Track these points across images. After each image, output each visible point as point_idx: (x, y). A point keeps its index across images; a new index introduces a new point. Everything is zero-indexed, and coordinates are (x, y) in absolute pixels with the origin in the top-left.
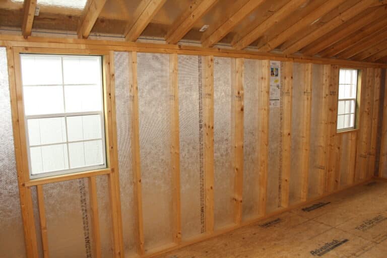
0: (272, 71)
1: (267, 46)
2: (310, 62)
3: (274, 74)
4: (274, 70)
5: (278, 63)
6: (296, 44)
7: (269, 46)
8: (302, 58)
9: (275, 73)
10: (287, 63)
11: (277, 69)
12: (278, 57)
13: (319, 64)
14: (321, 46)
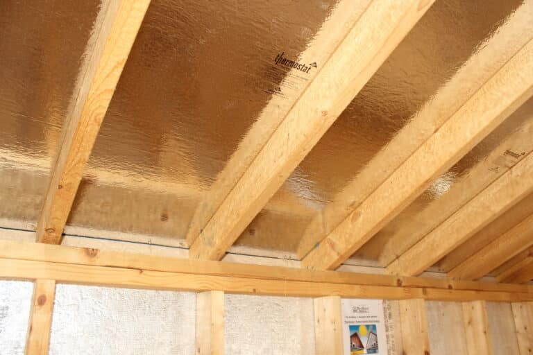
0: (355, 336)
1: (324, 247)
2: (476, 299)
3: (361, 346)
4: (363, 333)
5: (374, 308)
6: (428, 240)
7: (333, 246)
8: (450, 287)
9: (364, 344)
10: (405, 304)
11: (372, 329)
12: (368, 286)
13: (499, 302)
14: (503, 247)
